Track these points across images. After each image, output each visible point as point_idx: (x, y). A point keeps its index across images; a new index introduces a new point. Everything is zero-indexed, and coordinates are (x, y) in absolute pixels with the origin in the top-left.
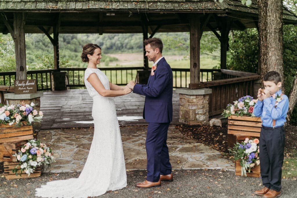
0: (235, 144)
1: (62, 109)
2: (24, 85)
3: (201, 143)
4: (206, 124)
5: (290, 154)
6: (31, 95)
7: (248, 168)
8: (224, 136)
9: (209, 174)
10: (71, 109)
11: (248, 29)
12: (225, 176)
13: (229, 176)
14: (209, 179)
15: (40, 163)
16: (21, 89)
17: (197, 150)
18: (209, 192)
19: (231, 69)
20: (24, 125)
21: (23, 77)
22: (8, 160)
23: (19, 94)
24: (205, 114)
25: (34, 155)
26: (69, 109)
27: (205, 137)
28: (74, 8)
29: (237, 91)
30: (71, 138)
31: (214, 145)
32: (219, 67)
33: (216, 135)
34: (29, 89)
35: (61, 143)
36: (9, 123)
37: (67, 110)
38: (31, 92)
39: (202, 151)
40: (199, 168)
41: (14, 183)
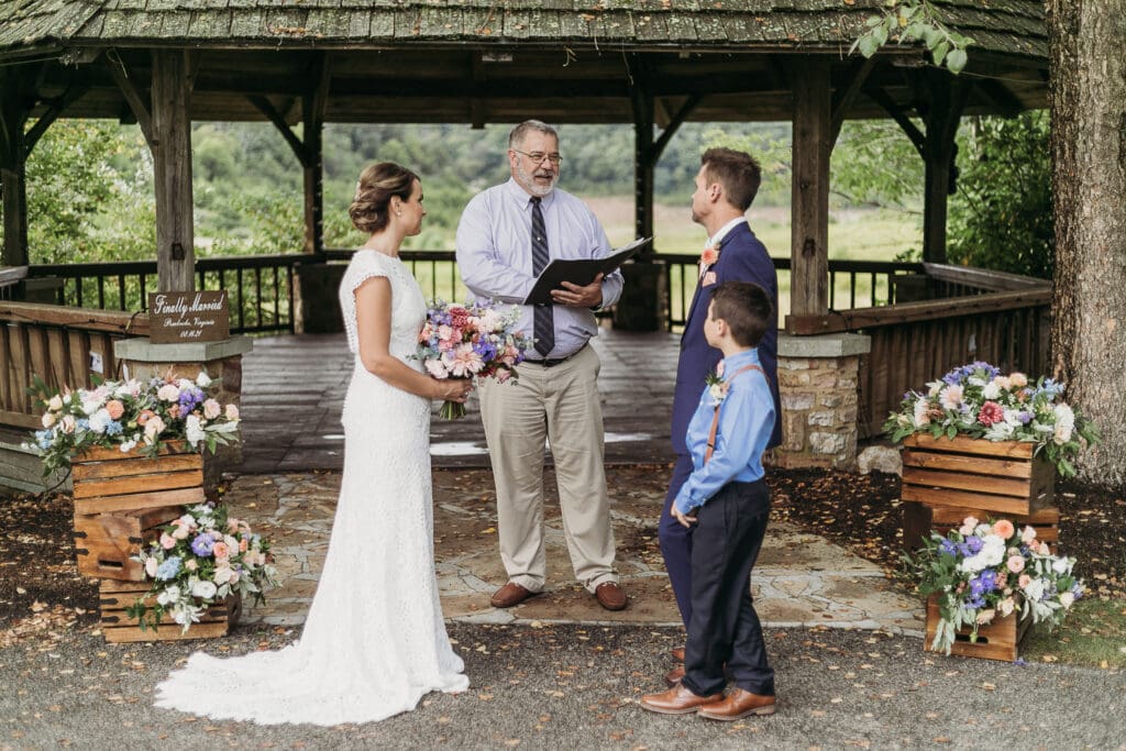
15: (225, 586)
20: (173, 453)
22: (115, 572)
25: (205, 558)
35: (310, 522)
36: (120, 442)
41: (134, 655)
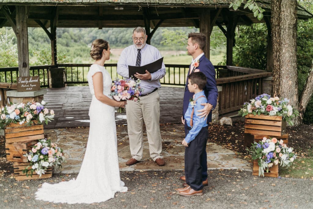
0: (252, 144)
1: (63, 107)
2: (27, 82)
3: (213, 142)
4: (216, 123)
5: (305, 153)
6: (34, 93)
7: (266, 168)
8: (236, 135)
9: (226, 175)
10: (73, 108)
11: (255, 24)
12: (243, 177)
13: (247, 176)
14: (227, 179)
15: (51, 163)
16: (24, 86)
17: (210, 150)
18: (229, 192)
19: (237, 65)
20: (35, 124)
21: (26, 74)
22: (18, 160)
23: (22, 91)
24: (215, 113)
25: (45, 155)
26: (71, 107)
27: (216, 136)
28: (81, 1)
29: (246, 89)
30: (77, 138)
31: (227, 145)
32: (224, 64)
33: (228, 134)
34: (32, 86)
35: (68, 143)
36: (19, 122)
37: (69, 108)
38: (34, 89)
39: (216, 151)
40: (215, 169)
41: (25, 184)
